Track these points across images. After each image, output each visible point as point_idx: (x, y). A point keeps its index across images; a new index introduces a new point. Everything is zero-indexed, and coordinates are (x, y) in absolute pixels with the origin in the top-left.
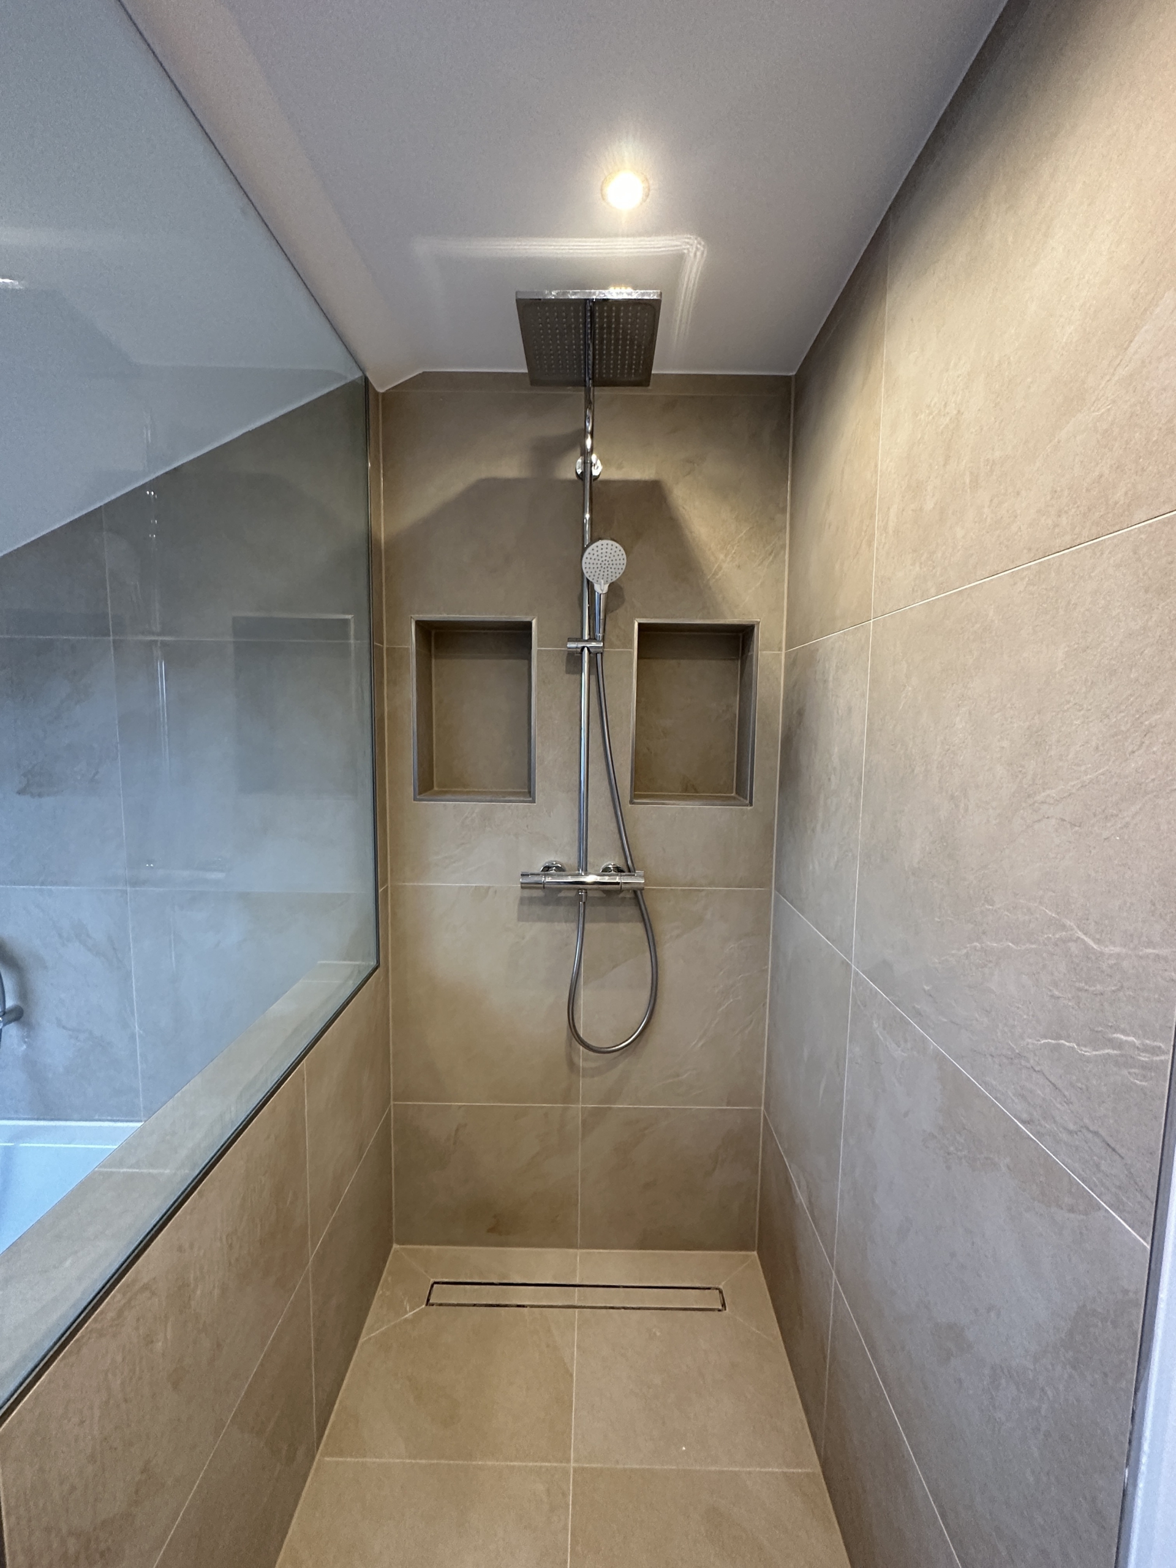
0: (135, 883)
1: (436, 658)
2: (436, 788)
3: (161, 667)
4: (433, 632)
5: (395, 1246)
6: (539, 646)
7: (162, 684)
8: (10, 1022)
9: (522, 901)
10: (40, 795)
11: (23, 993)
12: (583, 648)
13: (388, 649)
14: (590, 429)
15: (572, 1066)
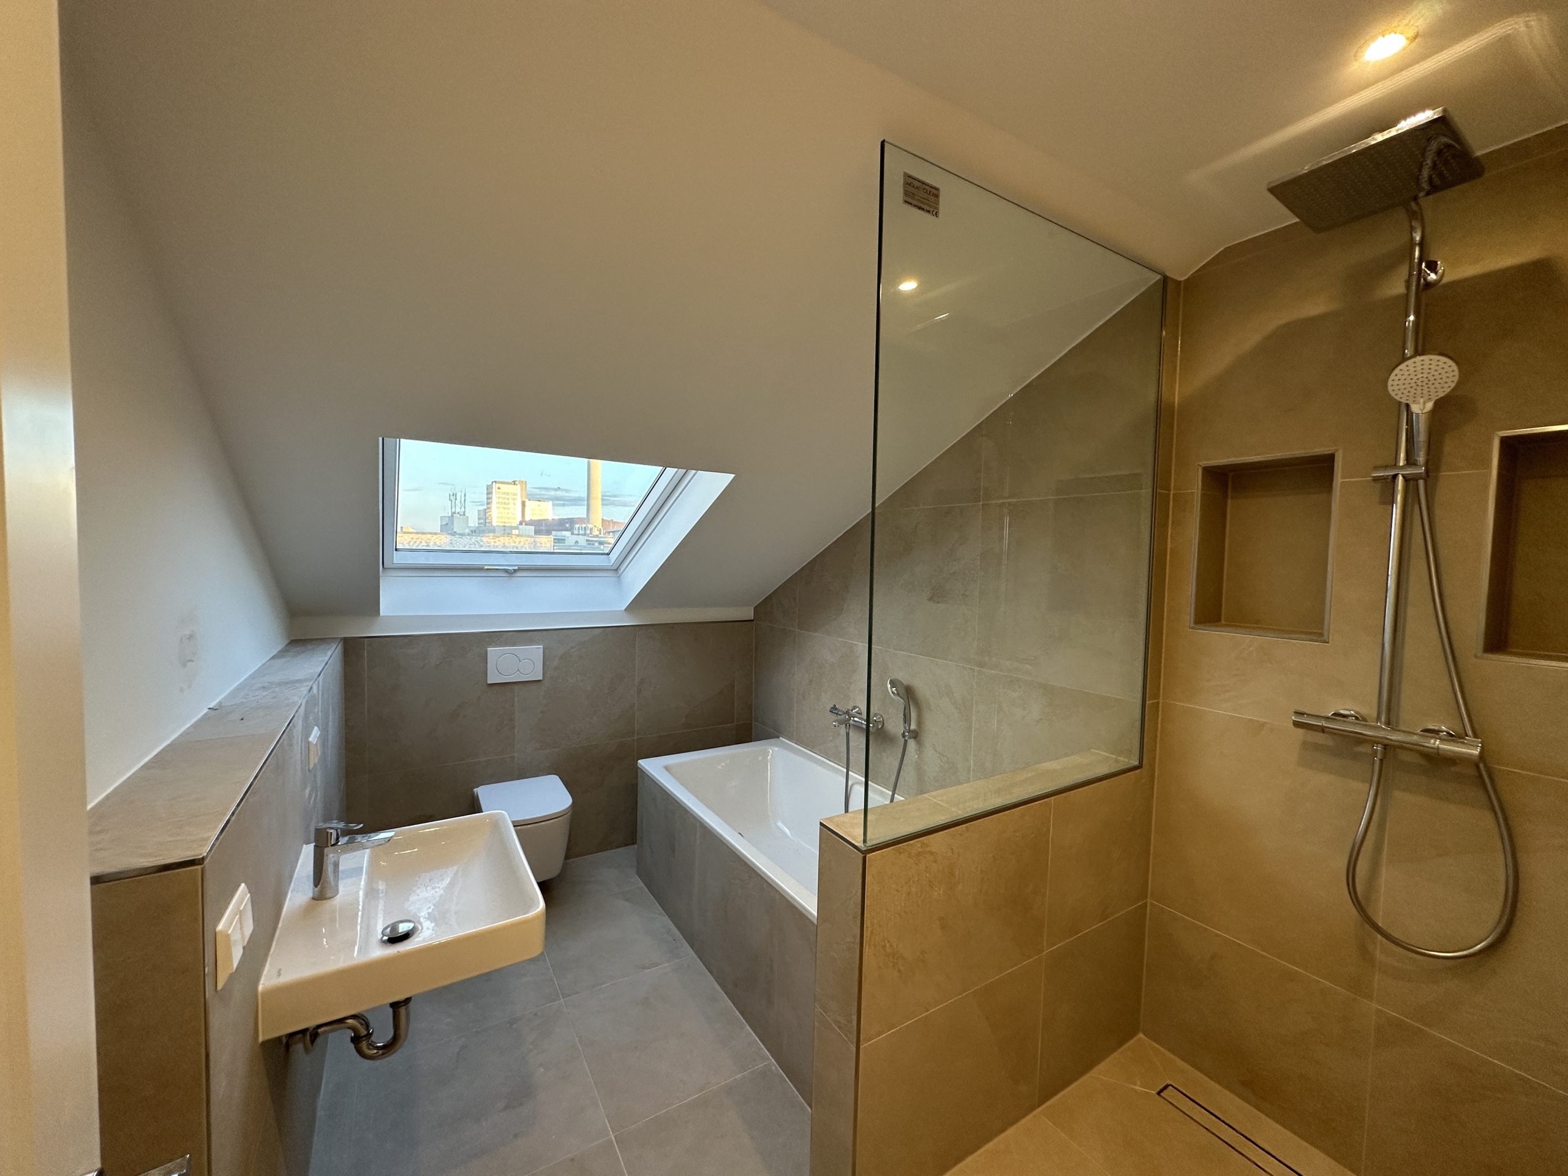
0: (981, 665)
1: (1232, 498)
2: (1223, 622)
3: (1007, 520)
4: (1231, 475)
5: (1141, 1035)
6: (1342, 478)
7: (1006, 531)
8: (912, 738)
9: (1305, 745)
10: (938, 603)
11: (919, 723)
12: (1395, 477)
13: (1174, 495)
14: (1418, 238)
15: (1365, 954)
